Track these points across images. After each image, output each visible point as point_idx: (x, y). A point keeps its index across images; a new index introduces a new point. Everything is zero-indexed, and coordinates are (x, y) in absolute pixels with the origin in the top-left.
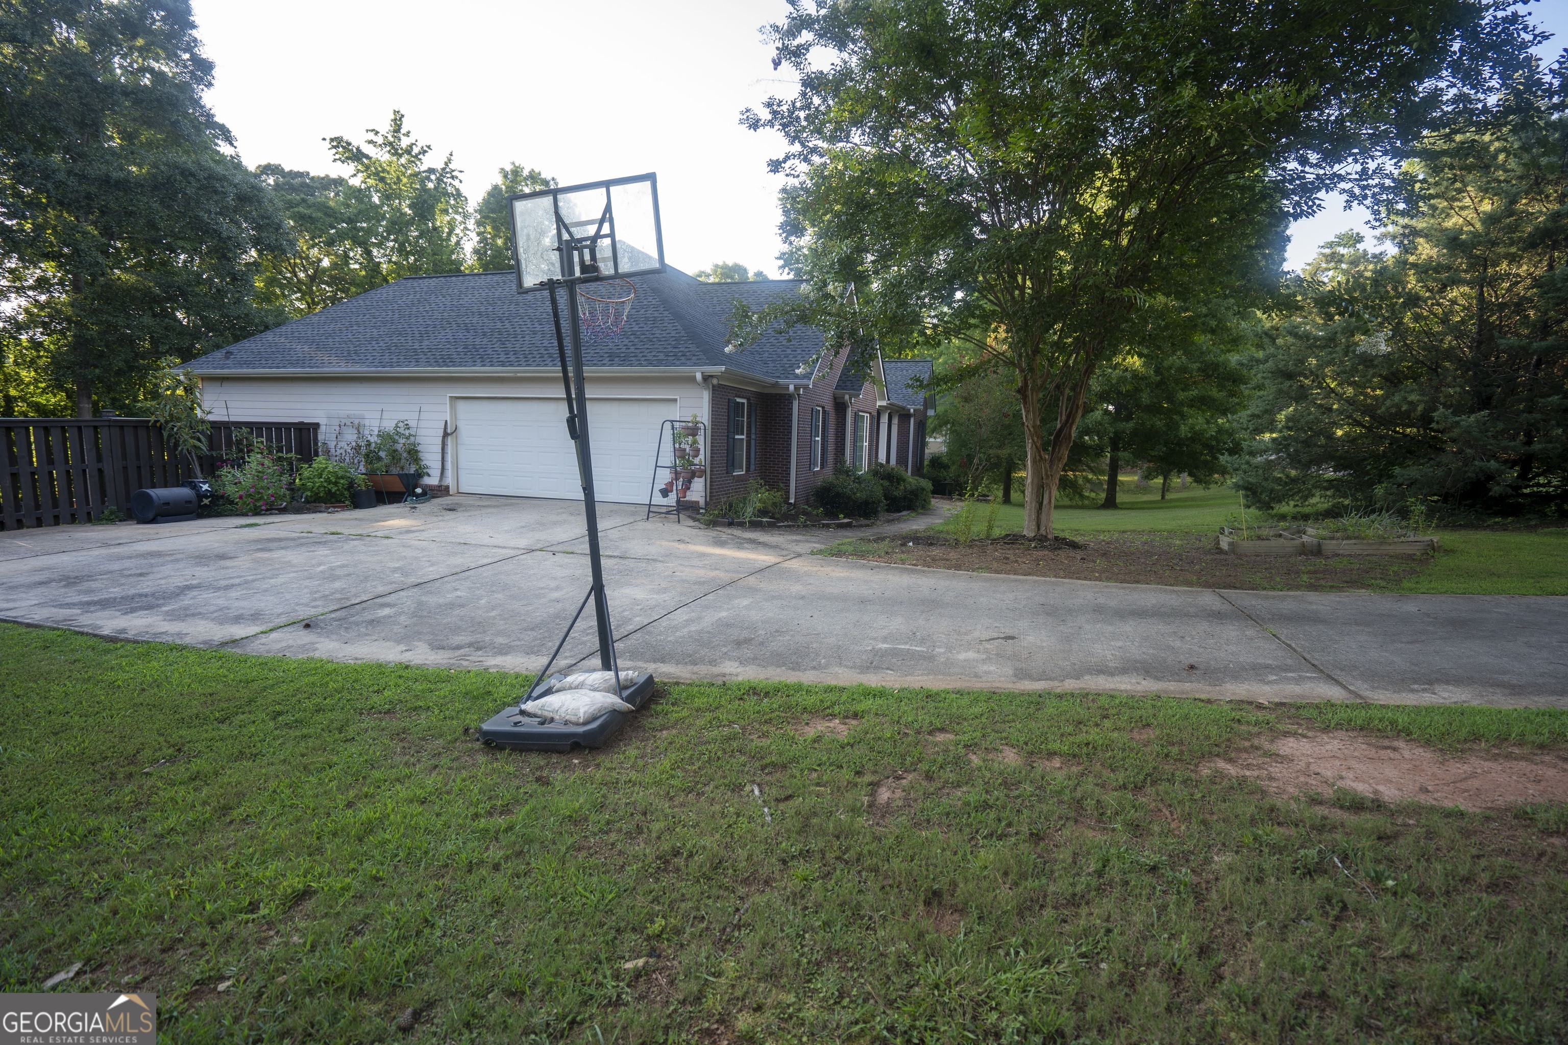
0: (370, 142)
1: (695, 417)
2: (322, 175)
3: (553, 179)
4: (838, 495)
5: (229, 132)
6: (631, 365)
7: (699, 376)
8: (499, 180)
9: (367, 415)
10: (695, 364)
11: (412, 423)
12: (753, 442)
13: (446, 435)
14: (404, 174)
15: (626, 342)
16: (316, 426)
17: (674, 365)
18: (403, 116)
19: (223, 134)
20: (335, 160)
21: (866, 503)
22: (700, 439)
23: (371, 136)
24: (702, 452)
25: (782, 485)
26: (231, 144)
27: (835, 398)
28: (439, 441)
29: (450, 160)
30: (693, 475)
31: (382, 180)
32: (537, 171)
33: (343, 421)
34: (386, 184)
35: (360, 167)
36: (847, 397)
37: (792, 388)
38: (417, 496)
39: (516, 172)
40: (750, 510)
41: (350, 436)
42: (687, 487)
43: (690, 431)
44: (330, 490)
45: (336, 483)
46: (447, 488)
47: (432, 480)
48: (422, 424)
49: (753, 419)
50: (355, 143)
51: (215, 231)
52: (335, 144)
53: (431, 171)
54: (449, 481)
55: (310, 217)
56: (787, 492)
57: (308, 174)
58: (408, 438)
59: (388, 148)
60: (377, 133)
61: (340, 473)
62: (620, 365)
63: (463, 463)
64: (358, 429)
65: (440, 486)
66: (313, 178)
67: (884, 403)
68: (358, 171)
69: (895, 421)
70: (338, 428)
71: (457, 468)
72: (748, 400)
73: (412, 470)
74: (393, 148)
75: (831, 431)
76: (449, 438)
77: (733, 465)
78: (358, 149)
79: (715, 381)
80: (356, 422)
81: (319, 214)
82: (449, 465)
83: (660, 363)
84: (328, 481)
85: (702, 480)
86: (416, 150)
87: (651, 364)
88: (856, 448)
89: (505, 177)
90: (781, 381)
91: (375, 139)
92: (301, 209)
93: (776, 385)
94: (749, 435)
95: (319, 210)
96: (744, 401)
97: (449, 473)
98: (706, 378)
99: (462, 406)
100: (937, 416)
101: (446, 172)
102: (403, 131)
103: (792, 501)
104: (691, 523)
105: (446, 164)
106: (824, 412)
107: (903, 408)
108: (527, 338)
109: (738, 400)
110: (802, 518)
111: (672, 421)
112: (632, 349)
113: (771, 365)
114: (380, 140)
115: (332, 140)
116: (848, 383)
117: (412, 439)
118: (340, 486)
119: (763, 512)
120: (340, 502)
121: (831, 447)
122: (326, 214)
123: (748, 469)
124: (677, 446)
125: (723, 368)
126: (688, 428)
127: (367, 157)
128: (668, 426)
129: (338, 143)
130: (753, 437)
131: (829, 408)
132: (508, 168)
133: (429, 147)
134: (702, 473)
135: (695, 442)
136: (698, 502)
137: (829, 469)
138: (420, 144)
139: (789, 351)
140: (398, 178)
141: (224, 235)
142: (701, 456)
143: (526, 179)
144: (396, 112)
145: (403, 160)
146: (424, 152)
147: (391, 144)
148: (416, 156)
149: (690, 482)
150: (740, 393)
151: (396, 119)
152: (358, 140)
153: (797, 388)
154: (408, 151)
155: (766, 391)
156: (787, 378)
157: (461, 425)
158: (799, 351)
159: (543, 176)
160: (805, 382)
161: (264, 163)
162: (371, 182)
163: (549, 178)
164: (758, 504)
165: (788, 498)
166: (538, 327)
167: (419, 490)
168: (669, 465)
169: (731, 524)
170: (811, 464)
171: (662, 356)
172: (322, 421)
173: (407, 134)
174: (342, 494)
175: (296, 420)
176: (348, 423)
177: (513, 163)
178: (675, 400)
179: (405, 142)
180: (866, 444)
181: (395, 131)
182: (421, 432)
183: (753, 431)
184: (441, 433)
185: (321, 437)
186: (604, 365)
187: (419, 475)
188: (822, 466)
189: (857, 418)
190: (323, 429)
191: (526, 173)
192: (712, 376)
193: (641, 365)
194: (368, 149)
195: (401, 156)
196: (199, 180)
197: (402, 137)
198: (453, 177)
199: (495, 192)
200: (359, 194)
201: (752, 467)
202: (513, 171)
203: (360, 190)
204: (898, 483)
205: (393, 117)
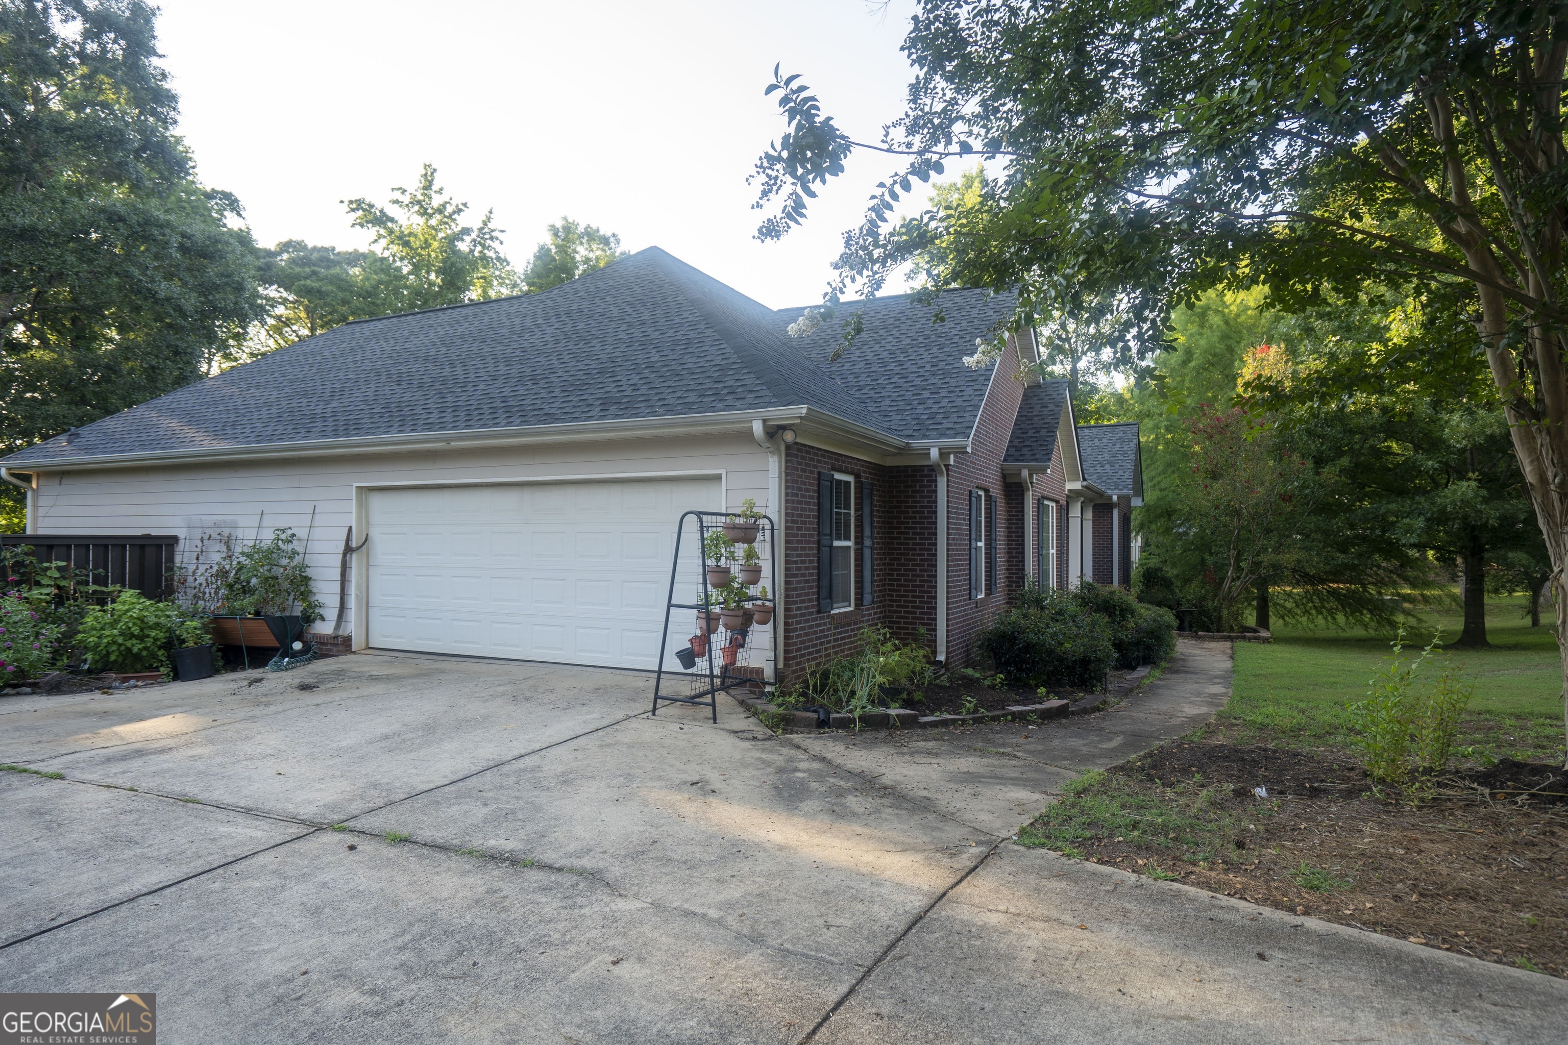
0: (396, 202)
1: (751, 506)
2: (350, 250)
3: (614, 235)
4: (1029, 647)
5: (236, 201)
6: (636, 415)
7: (757, 428)
8: (547, 240)
9: (242, 521)
10: (751, 406)
11: (302, 533)
12: (867, 553)
13: (348, 550)
14: (434, 238)
15: (635, 379)
16: (172, 541)
17: (713, 409)
18: (435, 170)
19: (230, 205)
20: (353, 225)
21: (1085, 662)
22: (763, 548)
23: (397, 195)
24: (766, 571)
25: (922, 630)
26: (239, 214)
27: (1004, 477)
28: (339, 558)
29: (489, 219)
30: (747, 619)
31: (406, 244)
32: (594, 227)
33: (208, 531)
34: (411, 248)
35: (382, 232)
36: (1025, 473)
37: (934, 453)
38: (294, 655)
39: (568, 229)
40: (863, 693)
41: (216, 557)
42: (737, 643)
43: (741, 534)
44: (129, 650)
45: (141, 638)
46: (348, 640)
47: (324, 628)
48: (317, 534)
49: (867, 511)
50: (379, 205)
51: (149, 290)
52: (354, 206)
53: (466, 231)
54: (352, 627)
55: (319, 291)
56: (932, 643)
57: (333, 249)
58: (291, 558)
59: (416, 208)
60: (404, 191)
61: (152, 620)
62: (617, 416)
63: (376, 598)
64: (228, 542)
65: (336, 637)
66: (339, 253)
67: (1077, 485)
68: (380, 236)
69: (1089, 515)
70: (199, 544)
71: (366, 605)
72: (857, 476)
73: (298, 610)
74: (422, 207)
75: (1001, 532)
76: (354, 556)
77: (830, 596)
78: (381, 211)
79: (789, 437)
80: (226, 532)
81: (330, 288)
82: (352, 602)
83: (688, 408)
84: (128, 634)
85: (769, 627)
86: (449, 209)
87: (671, 411)
88: (1041, 557)
89: (556, 234)
90: (916, 443)
91: (401, 198)
92: (308, 282)
93: (905, 450)
94: (859, 540)
95: (331, 283)
96: (850, 479)
97: (352, 614)
98: (774, 432)
99: (377, 502)
100: (1147, 509)
101: (485, 234)
102: (435, 187)
103: (941, 657)
104: (741, 722)
105: (485, 223)
106: (989, 498)
107: (1101, 494)
108: (482, 387)
109: (838, 476)
110: (970, 702)
111: (699, 514)
112: (644, 390)
113: (896, 417)
114: (406, 199)
115: (351, 202)
116: (1025, 451)
117: (297, 560)
118: (149, 642)
119: (889, 693)
120: (150, 668)
121: (1001, 559)
122: (340, 288)
123: (859, 602)
124: (711, 562)
125: (803, 409)
126: (734, 527)
127: (392, 220)
128: (691, 523)
129: (358, 205)
130: (868, 542)
131: (996, 491)
132: (559, 224)
133: (465, 205)
134: (767, 615)
135: (750, 555)
136: (760, 671)
137: (1000, 598)
138: (454, 202)
139: (926, 394)
140: (426, 241)
141: (162, 295)
142: (765, 582)
143: (580, 237)
144: (426, 166)
145: (433, 222)
146: (459, 211)
147: (419, 202)
148: (450, 217)
149: (744, 633)
150: (840, 463)
151: (426, 175)
152: (381, 201)
153: (944, 454)
154: (440, 210)
155: (889, 462)
156: (925, 436)
157: (375, 534)
158: (943, 393)
159: (601, 233)
160: (959, 441)
161: (285, 239)
162: (395, 248)
163: (609, 234)
164: (880, 679)
165: (935, 653)
166: (502, 368)
167: (297, 646)
168: (694, 601)
169: (822, 724)
170: (971, 588)
171: (692, 397)
172: (181, 533)
173: (440, 192)
174: (154, 656)
175: (139, 533)
176: (215, 535)
177: (565, 219)
178: (718, 478)
179: (437, 201)
180: (1053, 551)
181: (425, 188)
182: (314, 547)
183: (867, 533)
184: (341, 547)
185: (178, 559)
186: (590, 418)
187: (308, 618)
188: (989, 591)
189: (1041, 510)
190: (182, 542)
191: (581, 229)
192: (783, 428)
193: (653, 414)
194: (392, 211)
195: (431, 216)
196: (131, 227)
197: (434, 195)
198: (492, 238)
199: (543, 254)
200: (380, 265)
201: (867, 598)
202: (564, 228)
203: (383, 260)
204: (1124, 617)
205: (423, 172)
